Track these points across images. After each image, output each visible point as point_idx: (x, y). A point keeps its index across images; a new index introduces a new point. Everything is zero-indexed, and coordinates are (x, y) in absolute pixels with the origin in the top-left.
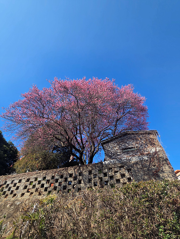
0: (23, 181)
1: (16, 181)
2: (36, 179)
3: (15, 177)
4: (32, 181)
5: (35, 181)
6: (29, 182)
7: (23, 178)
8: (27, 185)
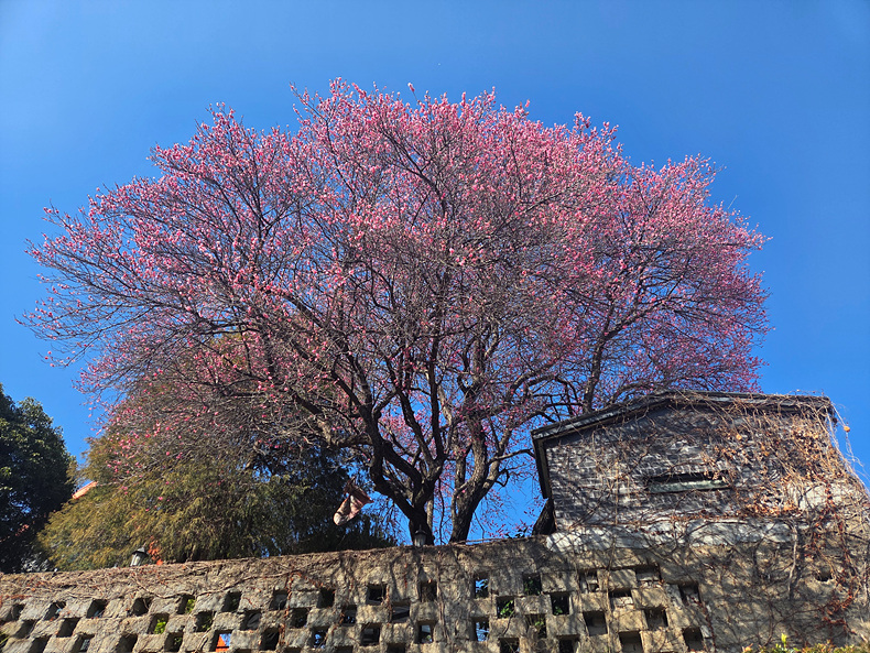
0: (116, 609)
1: (77, 608)
2: (185, 603)
3: (67, 587)
4: (165, 610)
5: (181, 611)
6: (146, 618)
7: (112, 595)
8: (134, 630)
